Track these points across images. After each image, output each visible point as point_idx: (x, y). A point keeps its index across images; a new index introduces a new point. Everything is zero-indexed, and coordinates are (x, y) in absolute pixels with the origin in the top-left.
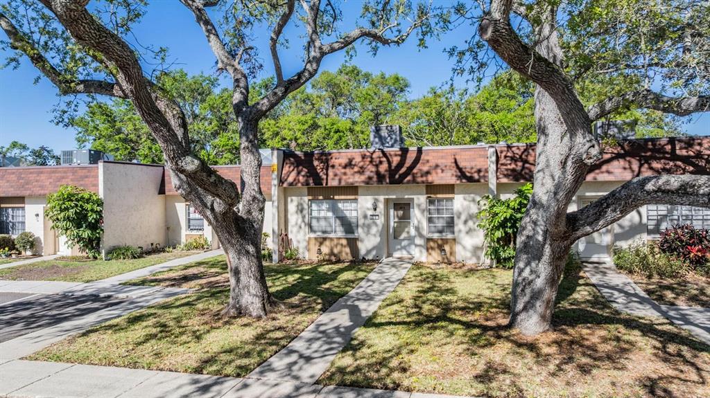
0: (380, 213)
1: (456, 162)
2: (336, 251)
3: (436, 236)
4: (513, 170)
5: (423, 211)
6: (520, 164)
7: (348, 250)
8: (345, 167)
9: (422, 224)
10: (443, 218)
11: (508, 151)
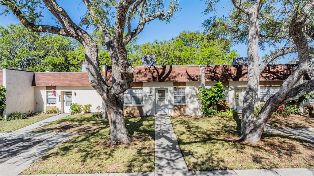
0: (153, 94)
1: (187, 72)
2: (132, 112)
3: (178, 104)
4: (211, 76)
5: (172, 94)
6: (213, 74)
7: (138, 111)
8: (137, 74)
9: (171, 99)
10: (180, 96)
11: (208, 68)
